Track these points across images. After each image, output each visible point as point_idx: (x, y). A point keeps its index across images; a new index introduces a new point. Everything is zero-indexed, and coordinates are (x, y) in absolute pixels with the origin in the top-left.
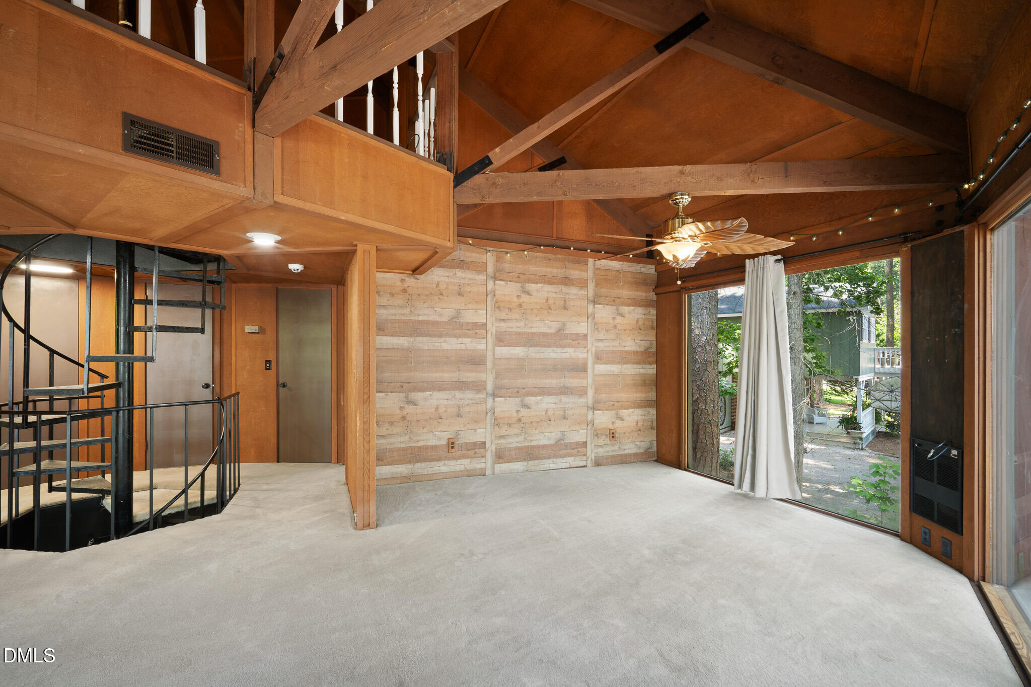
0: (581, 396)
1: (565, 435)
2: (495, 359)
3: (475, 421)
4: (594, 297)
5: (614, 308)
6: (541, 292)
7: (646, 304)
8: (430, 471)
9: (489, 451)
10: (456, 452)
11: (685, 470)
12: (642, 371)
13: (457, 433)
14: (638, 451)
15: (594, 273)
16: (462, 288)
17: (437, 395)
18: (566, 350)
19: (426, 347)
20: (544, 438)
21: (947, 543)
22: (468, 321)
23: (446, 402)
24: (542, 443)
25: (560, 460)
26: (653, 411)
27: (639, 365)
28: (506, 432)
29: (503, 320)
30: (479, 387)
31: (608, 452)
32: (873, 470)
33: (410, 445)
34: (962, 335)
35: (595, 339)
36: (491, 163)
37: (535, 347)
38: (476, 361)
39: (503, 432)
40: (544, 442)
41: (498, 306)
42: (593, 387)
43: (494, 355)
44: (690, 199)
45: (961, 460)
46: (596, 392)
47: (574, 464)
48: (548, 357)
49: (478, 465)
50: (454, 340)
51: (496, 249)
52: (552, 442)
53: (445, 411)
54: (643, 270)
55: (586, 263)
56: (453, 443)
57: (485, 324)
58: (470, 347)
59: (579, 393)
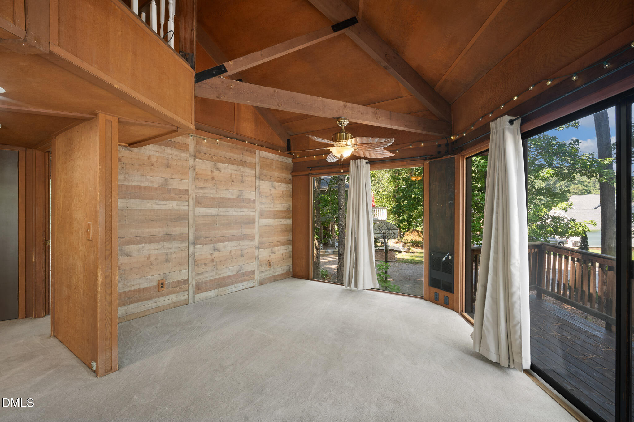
0: (251, 240)
1: (242, 267)
2: (195, 216)
3: (180, 264)
4: (259, 175)
5: (270, 183)
6: (227, 169)
7: (287, 182)
8: (143, 309)
9: (191, 285)
10: (165, 290)
11: (311, 280)
12: (285, 223)
13: (166, 275)
14: (283, 272)
15: (260, 160)
16: (170, 162)
17: (149, 246)
18: (242, 210)
19: (139, 207)
20: (228, 271)
21: (446, 298)
22: (175, 188)
23: (156, 252)
24: (227, 274)
25: (239, 285)
26: (290, 247)
27: (283, 219)
28: (203, 270)
29: (201, 188)
30: (183, 238)
31: (267, 275)
32: (378, 268)
33: (124, 290)
34: (454, 204)
35: (260, 203)
36: (225, 71)
37: (223, 207)
38: (181, 218)
39: (201, 270)
40: (229, 274)
41: (197, 177)
42: (259, 234)
43: (194, 214)
44: (348, 123)
45: (453, 260)
46: (261, 237)
47: (248, 286)
48: (231, 215)
49: (182, 297)
50: (162, 202)
51: (196, 135)
52: (234, 273)
53: (156, 259)
54: (286, 161)
55: (255, 153)
56: (162, 284)
57: (188, 191)
58: (176, 207)
59: (250, 239)
